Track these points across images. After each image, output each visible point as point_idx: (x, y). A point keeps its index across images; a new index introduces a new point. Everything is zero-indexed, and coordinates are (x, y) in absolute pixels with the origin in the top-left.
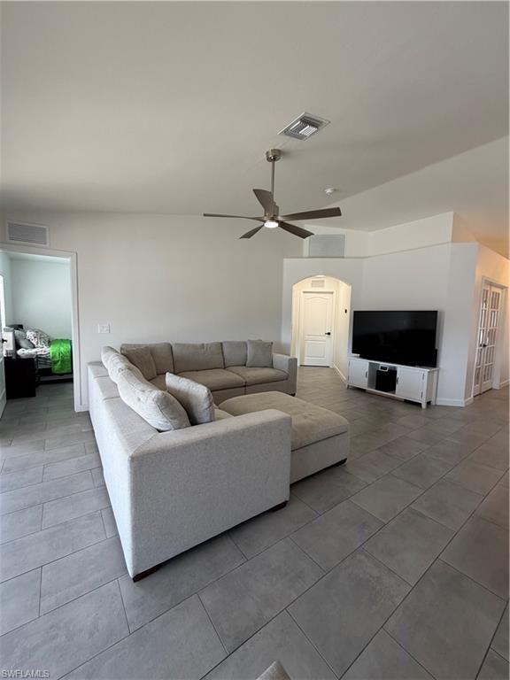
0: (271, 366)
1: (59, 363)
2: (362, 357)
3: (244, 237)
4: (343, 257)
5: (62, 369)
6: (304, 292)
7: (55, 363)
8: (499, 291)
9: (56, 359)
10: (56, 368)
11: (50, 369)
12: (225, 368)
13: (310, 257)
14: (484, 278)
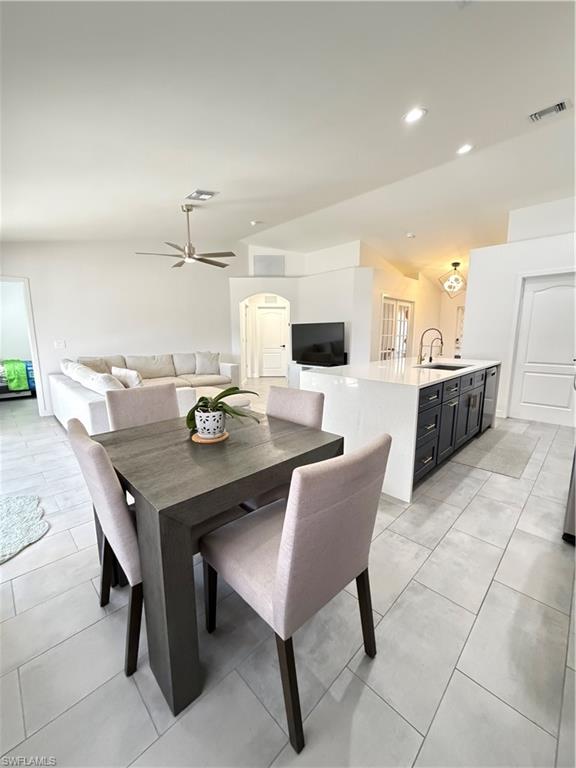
0: (219, 373)
1: (15, 381)
2: (298, 363)
3: (175, 266)
4: (284, 276)
5: (19, 386)
6: (260, 308)
7: (11, 380)
8: (409, 305)
9: (12, 377)
10: (13, 386)
11: (7, 386)
12: (176, 376)
13: (255, 276)
14: (384, 295)
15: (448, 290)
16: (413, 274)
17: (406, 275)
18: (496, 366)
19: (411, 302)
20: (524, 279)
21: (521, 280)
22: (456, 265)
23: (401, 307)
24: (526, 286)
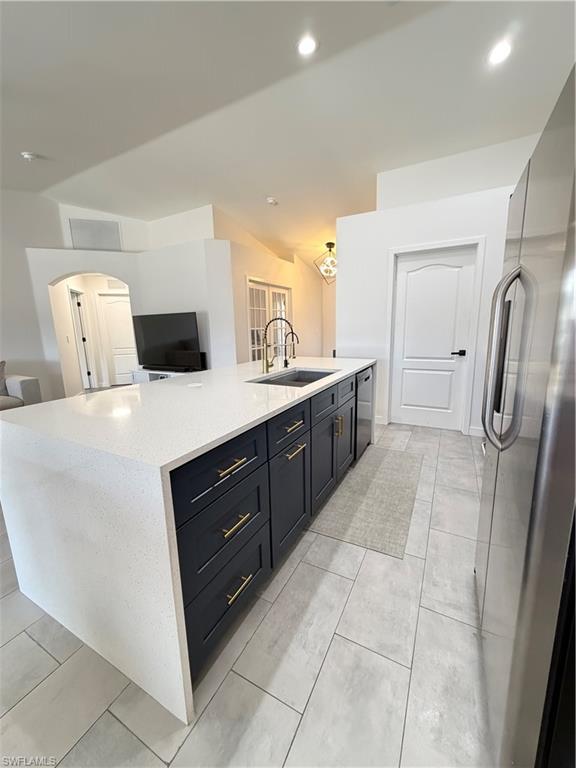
0: (6, 393)
2: (144, 368)
4: (120, 251)
6: (100, 295)
8: (286, 292)
13: (74, 248)
14: (248, 278)
15: (324, 274)
16: (287, 255)
17: (280, 258)
18: (372, 366)
19: (287, 289)
20: (396, 256)
21: (392, 258)
22: (330, 245)
23: (274, 294)
24: (399, 265)
